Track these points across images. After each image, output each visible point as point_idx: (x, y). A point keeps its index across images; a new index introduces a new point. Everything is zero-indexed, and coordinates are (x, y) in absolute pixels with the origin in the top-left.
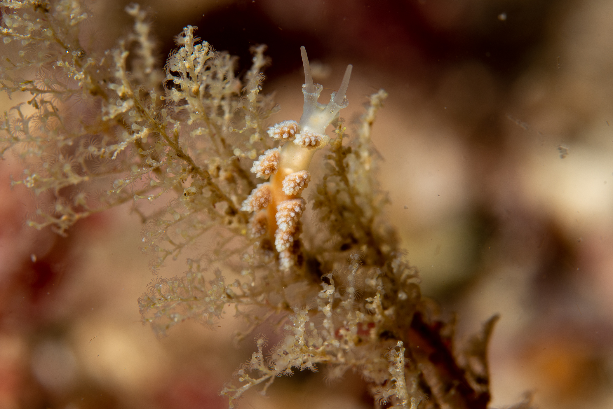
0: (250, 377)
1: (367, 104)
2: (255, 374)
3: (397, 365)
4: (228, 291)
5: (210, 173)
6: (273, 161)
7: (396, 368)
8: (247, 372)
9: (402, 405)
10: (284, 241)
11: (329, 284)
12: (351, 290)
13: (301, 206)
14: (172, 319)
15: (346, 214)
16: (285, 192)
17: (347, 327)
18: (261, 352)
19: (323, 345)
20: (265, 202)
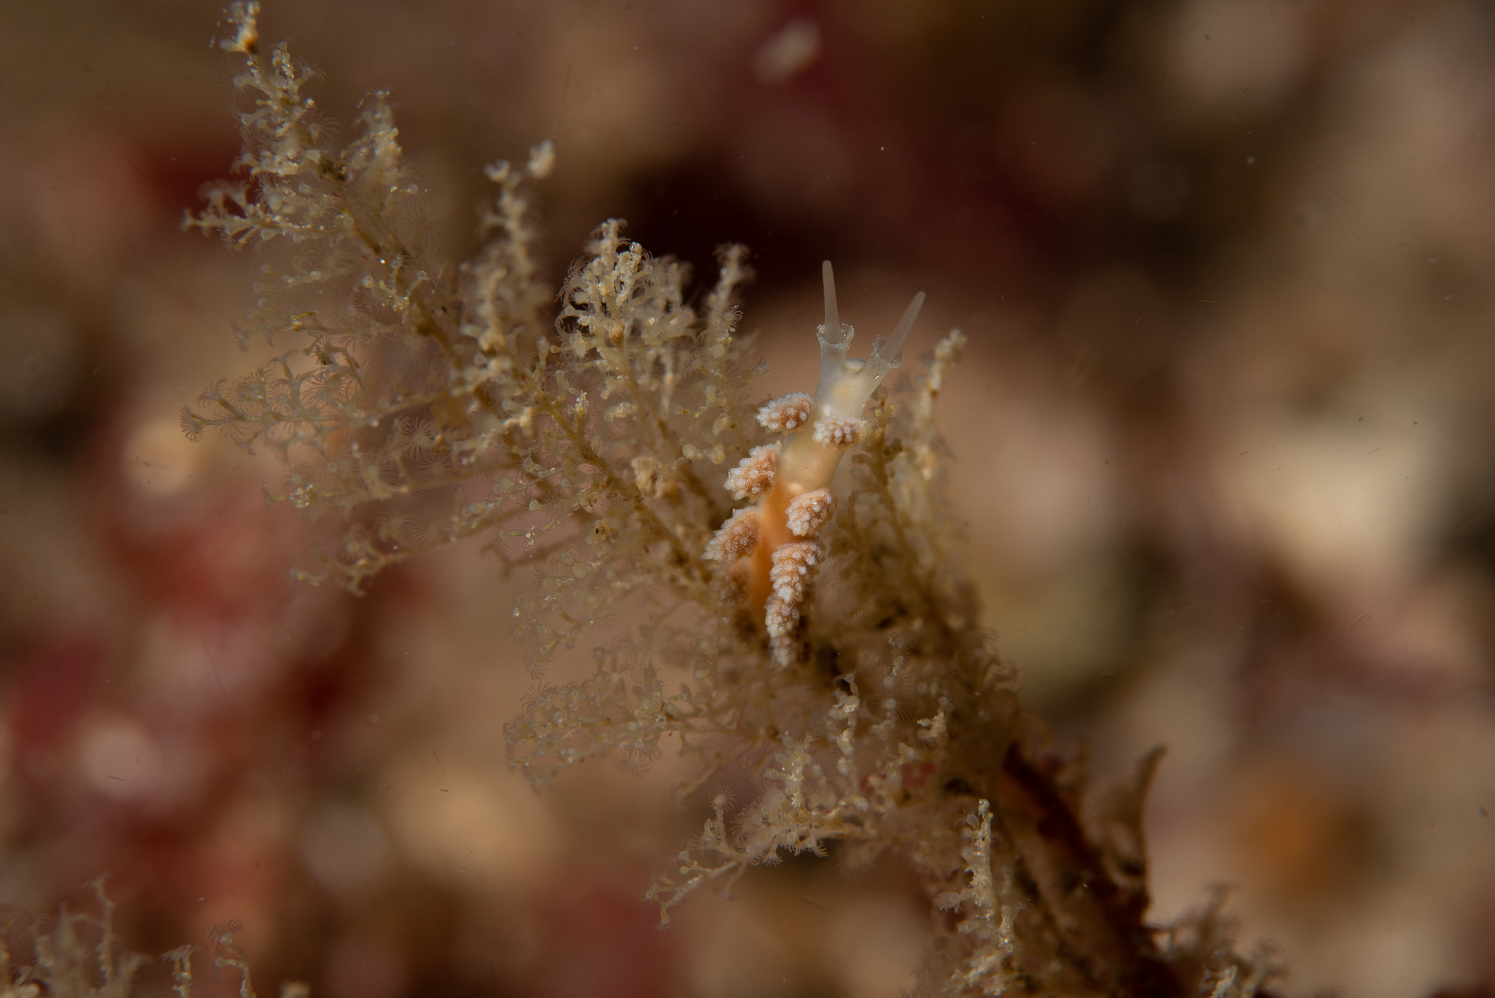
0: (701, 866)
1: (929, 357)
2: (712, 859)
3: (976, 844)
4: (669, 708)
5: (639, 486)
6: (766, 469)
7: (976, 849)
8: (694, 855)
9: (985, 919)
10: (783, 617)
11: (850, 694)
12: (890, 704)
13: (817, 554)
14: (563, 759)
15: (887, 562)
16: (794, 530)
17: (883, 772)
18: (722, 818)
19: (837, 806)
20: (748, 544)
